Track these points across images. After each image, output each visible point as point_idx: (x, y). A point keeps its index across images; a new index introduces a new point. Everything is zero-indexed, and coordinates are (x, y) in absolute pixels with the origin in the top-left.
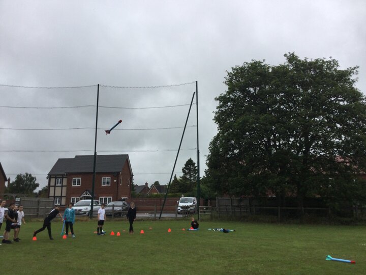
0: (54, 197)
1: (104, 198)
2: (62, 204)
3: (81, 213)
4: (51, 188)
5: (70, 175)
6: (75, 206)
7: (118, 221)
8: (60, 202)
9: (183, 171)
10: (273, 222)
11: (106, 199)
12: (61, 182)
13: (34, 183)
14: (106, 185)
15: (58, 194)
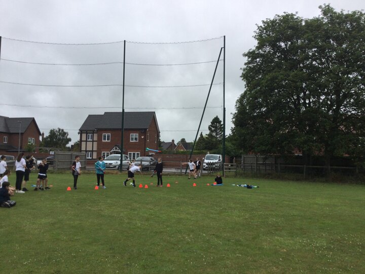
0: (86, 151)
1: (132, 153)
2: (94, 158)
3: (111, 166)
4: (82, 142)
5: (100, 131)
6: (106, 160)
7: (146, 175)
8: (92, 156)
9: (210, 129)
10: (298, 180)
11: (134, 154)
12: (92, 137)
13: (66, 138)
14: (134, 141)
15: (89, 148)
